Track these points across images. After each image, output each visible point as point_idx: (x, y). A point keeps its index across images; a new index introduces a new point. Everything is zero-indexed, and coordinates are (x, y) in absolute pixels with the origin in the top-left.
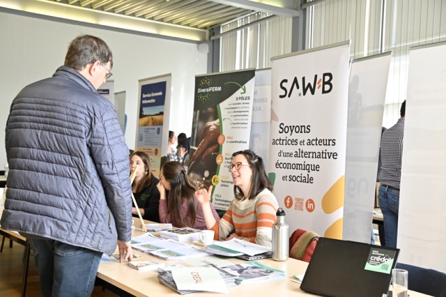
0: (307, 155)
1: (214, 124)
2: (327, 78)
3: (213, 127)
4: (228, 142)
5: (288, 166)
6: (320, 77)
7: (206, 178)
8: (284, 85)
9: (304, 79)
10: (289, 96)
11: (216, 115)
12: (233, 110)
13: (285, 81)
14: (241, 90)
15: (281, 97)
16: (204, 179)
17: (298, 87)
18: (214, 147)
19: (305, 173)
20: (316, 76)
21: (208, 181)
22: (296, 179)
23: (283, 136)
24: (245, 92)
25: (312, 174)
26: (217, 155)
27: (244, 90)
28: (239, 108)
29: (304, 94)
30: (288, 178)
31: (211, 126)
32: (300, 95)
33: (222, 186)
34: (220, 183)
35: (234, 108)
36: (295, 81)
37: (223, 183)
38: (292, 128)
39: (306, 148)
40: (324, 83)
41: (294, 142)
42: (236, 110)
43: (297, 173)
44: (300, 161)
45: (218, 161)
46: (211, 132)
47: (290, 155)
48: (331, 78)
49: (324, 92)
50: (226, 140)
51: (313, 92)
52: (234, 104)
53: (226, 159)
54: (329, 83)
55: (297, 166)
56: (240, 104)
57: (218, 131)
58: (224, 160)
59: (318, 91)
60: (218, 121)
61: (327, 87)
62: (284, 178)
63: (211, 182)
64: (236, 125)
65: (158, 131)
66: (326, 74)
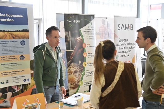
0: (127, 48)
1: (79, 39)
2: (132, 26)
3: (79, 40)
4: (88, 46)
5: (122, 52)
6: (130, 25)
7: (80, 64)
8: (119, 26)
9: (125, 25)
10: (121, 30)
11: (80, 34)
12: (88, 32)
13: (120, 25)
14: (90, 24)
15: (119, 30)
16: (79, 65)
17: (124, 27)
18: (81, 49)
19: (127, 53)
20: (129, 25)
21: (81, 65)
22: (125, 56)
23: (120, 43)
24: (92, 25)
25: (129, 53)
26: (83, 53)
27: (91, 23)
28: (91, 31)
29: (126, 30)
30: (122, 56)
32: (124, 30)
33: (88, 66)
34: (87, 65)
35: (89, 31)
36: (123, 25)
37: (88, 65)
38: (122, 40)
39: (127, 46)
40: (131, 27)
41: (123, 44)
42: (89, 32)
43: (125, 54)
44: (125, 50)
45: (84, 55)
46: (78, 42)
47: (122, 49)
48: (133, 26)
49: (131, 30)
50: (87, 46)
53: (88, 54)
54: (132, 27)
55: (125, 52)
56: (91, 30)
57: (82, 42)
58: (87, 55)
59: (129, 29)
60: (81, 37)
61: (132, 28)
62: (121, 56)
63: (83, 66)
64: (90, 39)
65: (23, 43)
66: (131, 25)
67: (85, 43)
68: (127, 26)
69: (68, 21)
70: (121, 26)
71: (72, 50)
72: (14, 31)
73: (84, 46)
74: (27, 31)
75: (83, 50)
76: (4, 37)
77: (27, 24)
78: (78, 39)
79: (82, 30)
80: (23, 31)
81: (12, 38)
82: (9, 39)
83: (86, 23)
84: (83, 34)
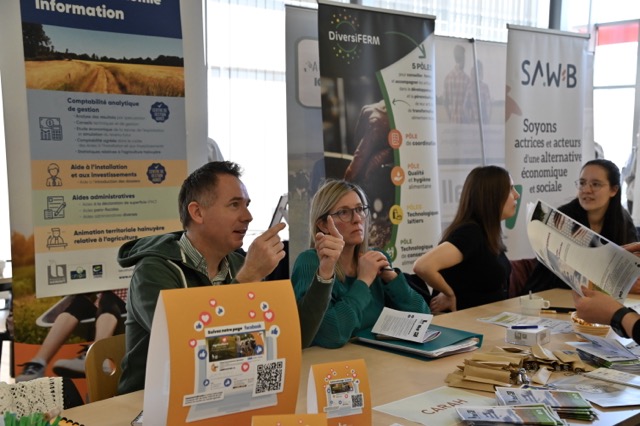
0: (554, 158)
1: (377, 109)
2: (571, 71)
3: (375, 116)
4: (408, 143)
5: (535, 174)
6: (564, 67)
7: (379, 214)
8: (526, 66)
9: (548, 65)
10: (533, 84)
11: (379, 93)
12: (410, 86)
13: (527, 62)
14: (417, 52)
15: (524, 83)
16: (375, 216)
17: (542, 75)
18: (383, 154)
19: (553, 180)
20: (560, 66)
21: (384, 219)
22: (545, 188)
23: (528, 135)
24: (424, 57)
25: (561, 180)
26: (390, 170)
27: (423, 51)
28: (421, 83)
29: (549, 84)
30: (536, 189)
31: (371, 112)
32: (544, 84)
33: (410, 222)
34: (406, 218)
35: (412, 83)
36: (539, 66)
37: (411, 218)
38: (537, 126)
39: (554, 151)
40: (569, 76)
41: (540, 143)
42: (414, 86)
43: (544, 181)
44: (547, 166)
45: (396, 179)
46: (373, 124)
47: (536, 160)
48: (575, 72)
49: (569, 86)
50: (405, 140)
51: (558, 84)
52: (410, 75)
53: (410, 173)
54: (573, 76)
55: (545, 173)
56: (420, 76)
57: (386, 123)
58: (407, 177)
59: (563, 83)
60: (382, 103)
61: (572, 81)
62: (532, 190)
63: (389, 220)
64: (419, 113)
65: (160, 113)
66: (569, 66)
67: (397, 128)
68: (554, 69)
69: (332, 36)
70: (531, 69)
71: (350, 152)
72: (125, 61)
73: (393, 143)
74: (178, 62)
75: (392, 158)
76: (86, 84)
77: (176, 32)
78: (374, 109)
79: (389, 74)
80: (163, 61)
81: (116, 88)
82: (103, 92)
83: (404, 49)
84: (392, 90)
